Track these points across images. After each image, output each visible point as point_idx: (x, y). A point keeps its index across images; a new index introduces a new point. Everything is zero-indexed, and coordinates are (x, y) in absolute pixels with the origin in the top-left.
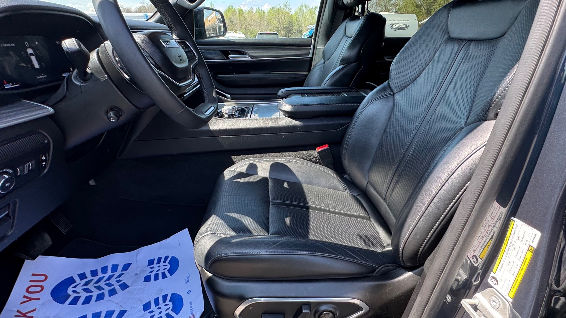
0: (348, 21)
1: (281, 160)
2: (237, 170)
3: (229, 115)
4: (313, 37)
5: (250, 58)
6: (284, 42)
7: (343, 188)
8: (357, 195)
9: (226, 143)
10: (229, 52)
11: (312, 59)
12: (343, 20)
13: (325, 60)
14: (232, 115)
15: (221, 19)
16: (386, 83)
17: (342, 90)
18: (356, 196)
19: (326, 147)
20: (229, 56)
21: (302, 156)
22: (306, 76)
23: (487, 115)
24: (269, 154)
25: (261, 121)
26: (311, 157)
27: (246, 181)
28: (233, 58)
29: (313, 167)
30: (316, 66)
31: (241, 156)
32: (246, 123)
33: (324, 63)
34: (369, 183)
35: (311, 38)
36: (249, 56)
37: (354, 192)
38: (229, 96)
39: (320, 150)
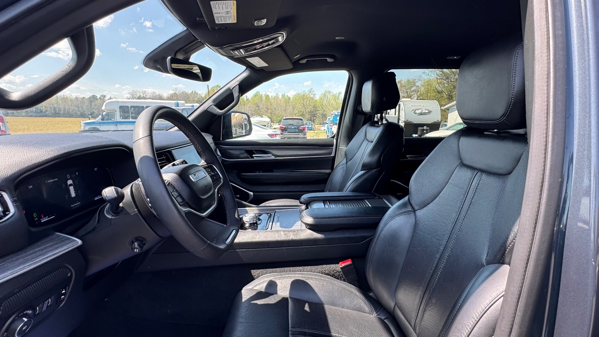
0: (367, 126)
1: (302, 277)
2: (256, 288)
3: (250, 224)
4: (335, 138)
5: (274, 157)
6: (307, 143)
7: (369, 309)
8: (385, 319)
9: (245, 256)
10: (254, 151)
11: (334, 157)
12: (363, 125)
13: (348, 160)
14: (254, 223)
16: (407, 198)
17: (364, 197)
18: (383, 319)
19: (348, 262)
20: (253, 155)
21: (325, 270)
22: (329, 174)
23: (504, 259)
24: (290, 268)
25: (282, 233)
26: (333, 271)
27: (264, 303)
28: (257, 157)
29: (336, 285)
30: (339, 165)
31: (261, 270)
32: (267, 236)
33: (347, 163)
34: (396, 305)
35: (333, 139)
36: (273, 155)
37: (381, 314)
38: (252, 193)
39: (343, 265)
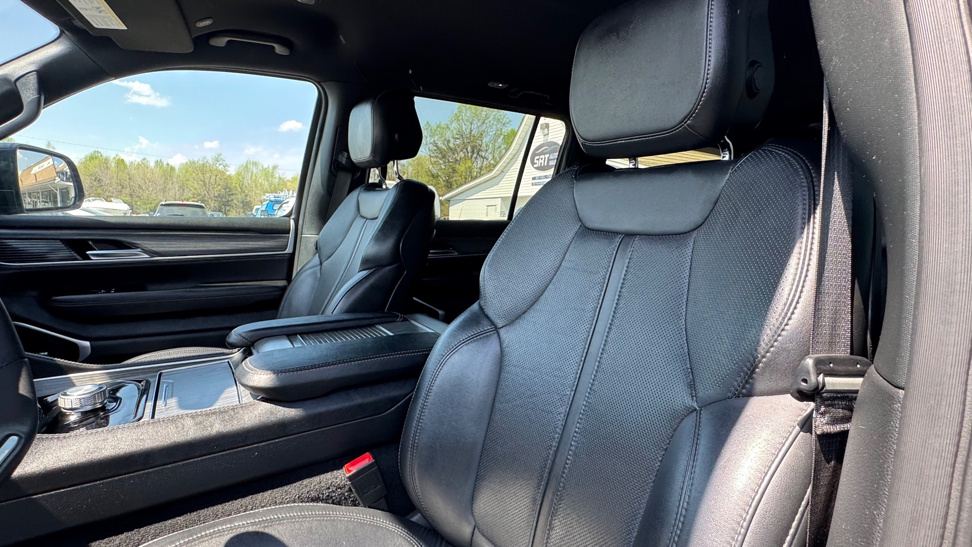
0: (360, 191)
4: (293, 217)
5: (147, 256)
6: (230, 225)
10: (90, 243)
11: (293, 255)
12: (350, 191)
13: (323, 259)
15: (69, 174)
16: (475, 307)
17: (376, 320)
19: (365, 461)
20: (88, 252)
21: (308, 492)
22: (284, 289)
23: (752, 385)
25: (189, 422)
26: (329, 488)
28: (100, 256)
29: (340, 520)
30: (304, 269)
33: (321, 264)
34: (476, 529)
35: (288, 218)
36: (146, 251)
38: (87, 344)
39: (354, 470)
